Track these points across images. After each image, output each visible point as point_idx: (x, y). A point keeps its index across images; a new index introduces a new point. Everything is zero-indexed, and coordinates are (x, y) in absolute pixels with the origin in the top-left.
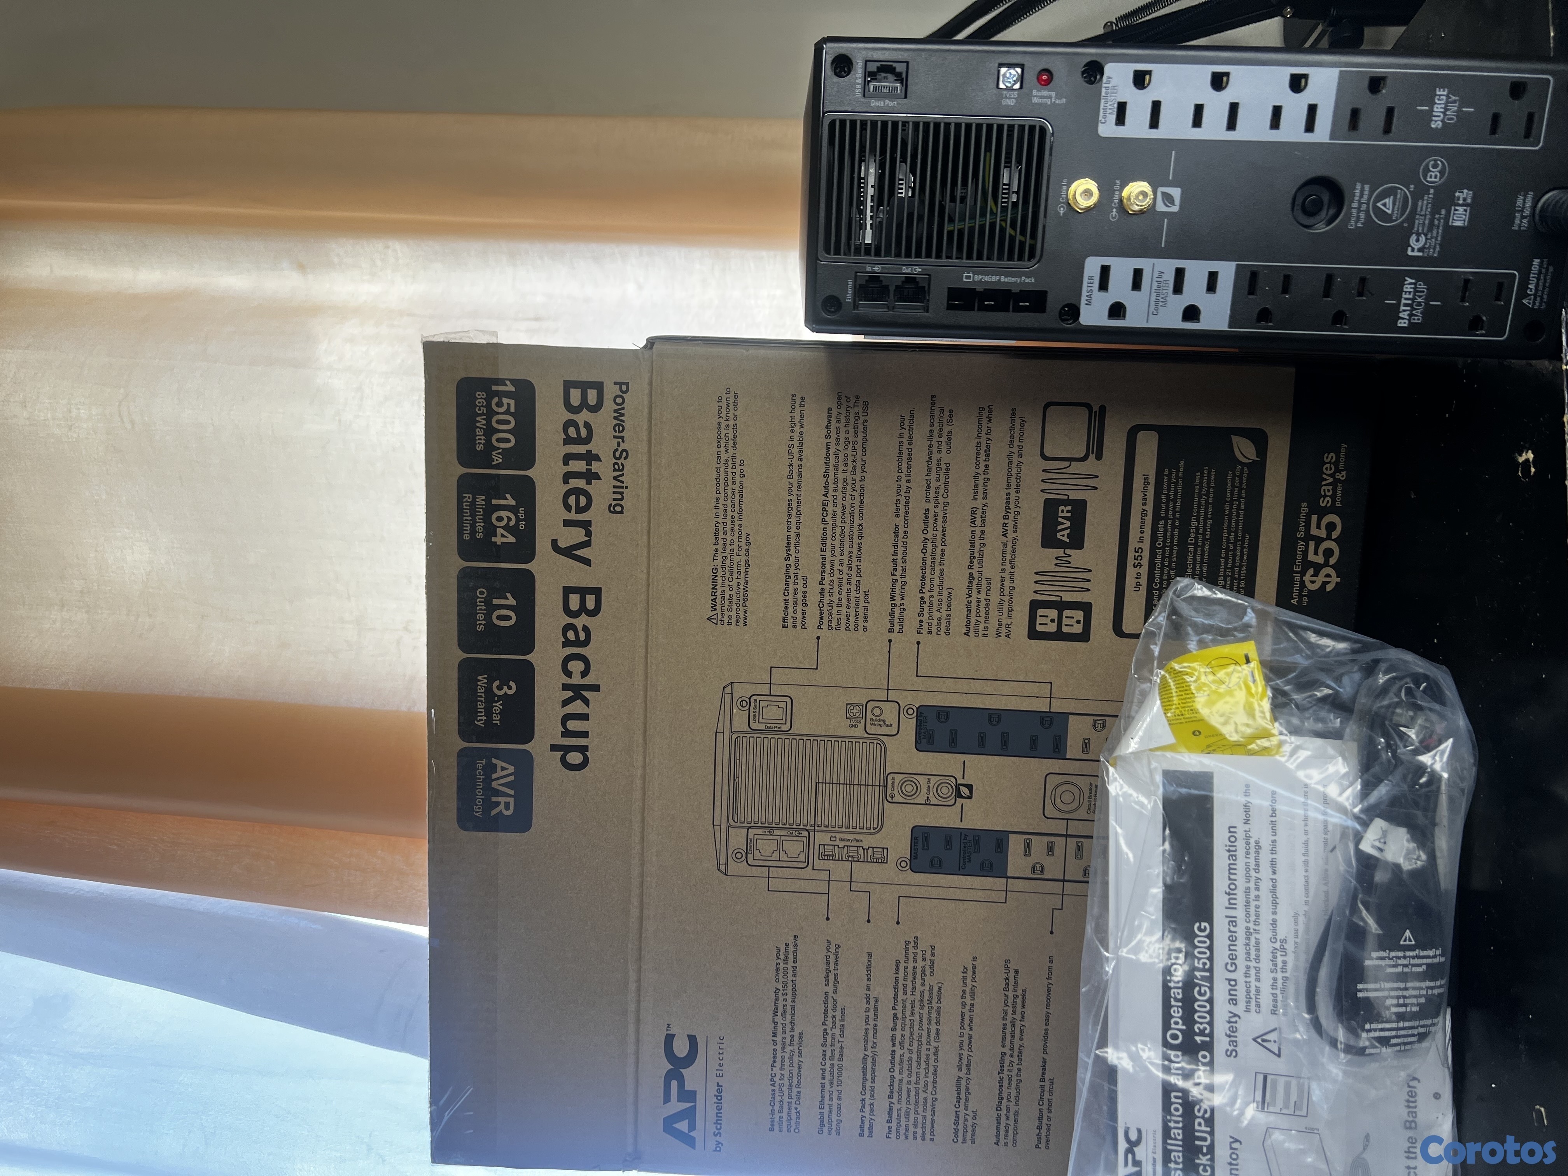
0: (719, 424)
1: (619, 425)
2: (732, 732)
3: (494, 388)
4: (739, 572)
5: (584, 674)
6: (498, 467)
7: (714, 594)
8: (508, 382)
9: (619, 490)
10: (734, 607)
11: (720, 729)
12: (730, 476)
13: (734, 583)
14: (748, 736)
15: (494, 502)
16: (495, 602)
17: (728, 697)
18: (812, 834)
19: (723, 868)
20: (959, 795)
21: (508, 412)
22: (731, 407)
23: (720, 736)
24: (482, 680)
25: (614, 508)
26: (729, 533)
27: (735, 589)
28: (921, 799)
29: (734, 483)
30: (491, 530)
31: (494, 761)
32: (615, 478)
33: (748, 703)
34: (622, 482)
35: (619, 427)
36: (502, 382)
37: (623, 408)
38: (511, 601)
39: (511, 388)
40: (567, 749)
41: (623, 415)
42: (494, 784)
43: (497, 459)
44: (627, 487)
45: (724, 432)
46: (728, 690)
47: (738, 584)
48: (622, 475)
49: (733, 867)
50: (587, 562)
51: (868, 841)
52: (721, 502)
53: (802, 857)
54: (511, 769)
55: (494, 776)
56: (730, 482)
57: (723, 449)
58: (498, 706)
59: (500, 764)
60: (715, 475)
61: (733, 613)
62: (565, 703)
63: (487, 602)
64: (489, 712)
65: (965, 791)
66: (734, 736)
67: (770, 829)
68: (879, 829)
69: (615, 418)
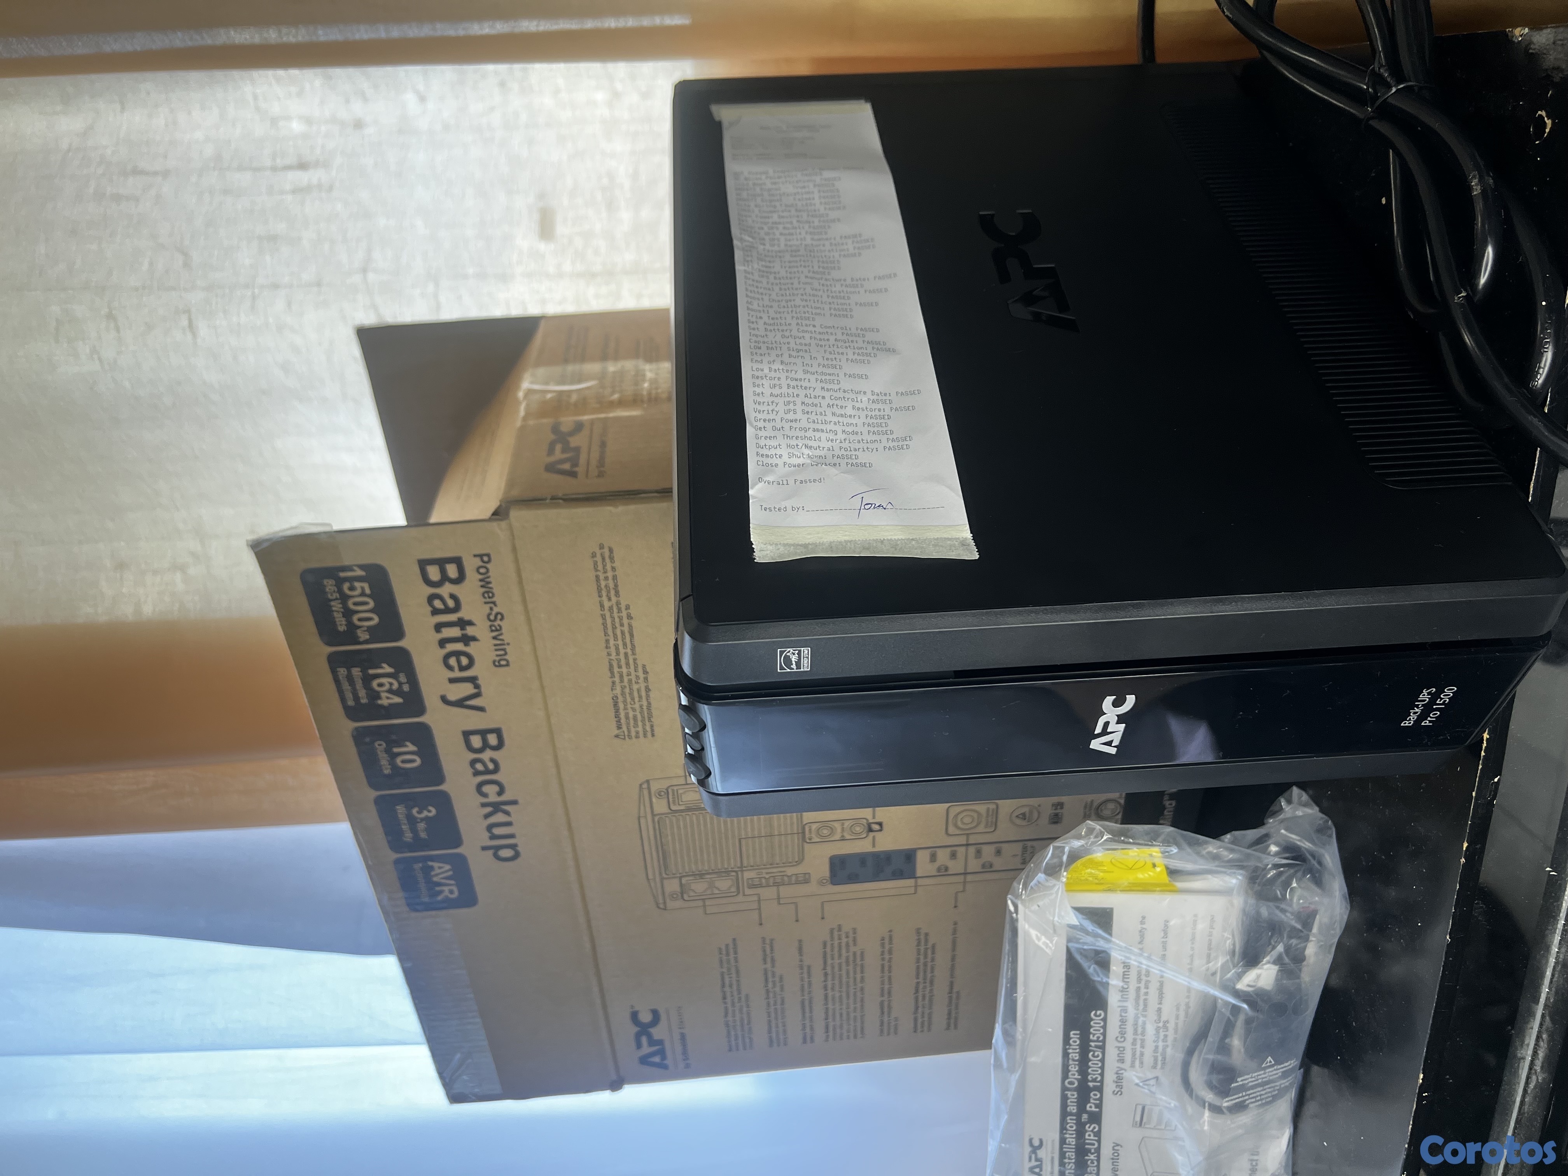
0: (597, 577)
1: (488, 592)
2: (653, 815)
3: (342, 575)
4: (640, 697)
5: (501, 792)
6: (366, 642)
7: (617, 716)
8: (355, 568)
9: (501, 647)
10: (640, 724)
11: (642, 814)
12: (617, 620)
13: (637, 706)
14: (670, 815)
15: (371, 672)
16: (396, 750)
17: (646, 792)
18: (740, 873)
19: (662, 906)
20: (870, 830)
21: (363, 594)
22: (607, 560)
23: (643, 821)
24: (401, 809)
25: (499, 662)
26: (624, 666)
27: (638, 710)
28: (837, 836)
29: (622, 625)
30: (376, 696)
31: (430, 863)
32: (495, 638)
33: (665, 793)
34: (503, 640)
35: (488, 593)
36: (349, 568)
37: (488, 577)
38: (411, 747)
39: (360, 573)
40: (497, 848)
41: (489, 583)
42: (435, 879)
43: (363, 636)
44: (508, 644)
45: (603, 583)
46: (645, 786)
47: (641, 706)
48: (501, 634)
49: (670, 904)
50: (481, 709)
51: (790, 871)
52: (612, 642)
53: (733, 889)
54: (448, 867)
55: (433, 873)
56: (617, 625)
57: (605, 598)
58: (422, 826)
59: (436, 865)
60: (601, 621)
61: (640, 729)
62: (487, 816)
63: (388, 751)
64: (414, 831)
65: (877, 827)
66: (656, 819)
67: (701, 875)
68: (800, 861)
69: (482, 586)
